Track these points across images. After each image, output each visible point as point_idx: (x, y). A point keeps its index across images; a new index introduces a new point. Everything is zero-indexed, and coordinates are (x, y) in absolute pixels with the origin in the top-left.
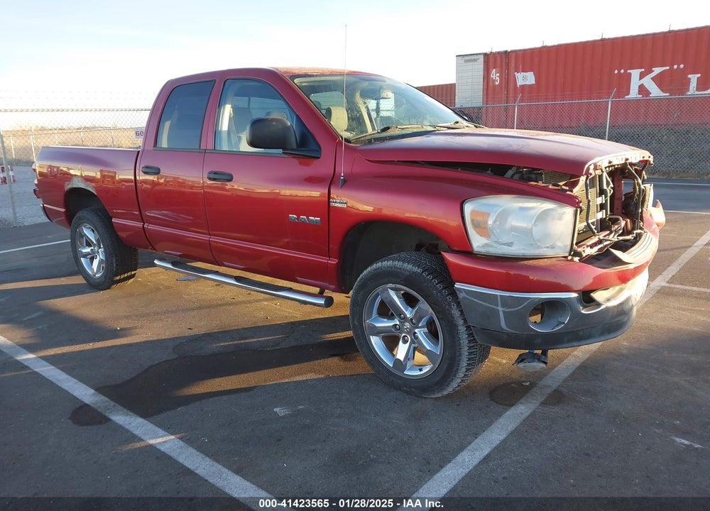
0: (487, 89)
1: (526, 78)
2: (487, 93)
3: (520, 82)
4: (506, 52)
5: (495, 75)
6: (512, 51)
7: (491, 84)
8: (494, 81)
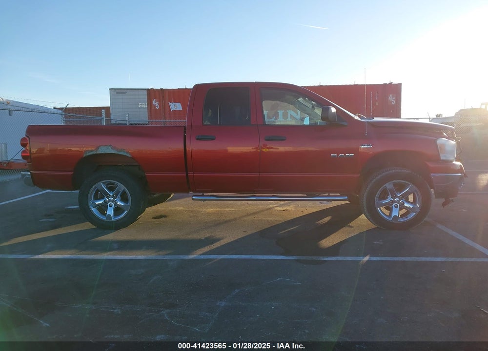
0: (151, 111)
1: (176, 106)
2: (151, 114)
3: (172, 109)
4: (162, 89)
5: (155, 103)
6: (165, 89)
7: (153, 108)
8: (155, 107)
